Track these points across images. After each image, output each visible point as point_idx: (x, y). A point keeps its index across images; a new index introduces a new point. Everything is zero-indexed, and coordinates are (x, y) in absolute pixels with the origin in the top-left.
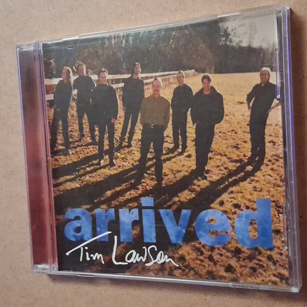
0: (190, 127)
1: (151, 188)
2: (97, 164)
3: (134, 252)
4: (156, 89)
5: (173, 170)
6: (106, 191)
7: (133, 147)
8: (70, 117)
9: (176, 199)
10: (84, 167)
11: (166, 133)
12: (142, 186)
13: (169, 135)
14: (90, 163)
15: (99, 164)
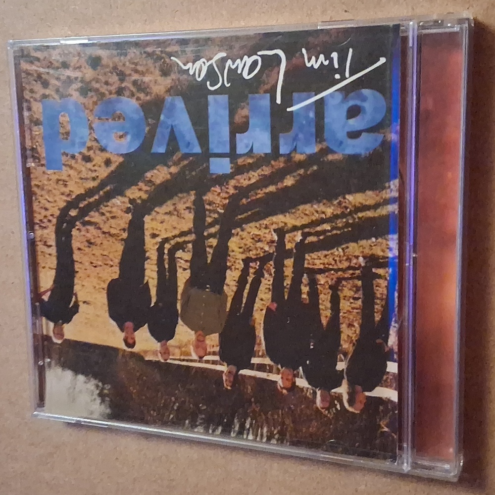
0: (153, 279)
1: (212, 188)
2: (310, 234)
3: (246, 76)
4: (200, 343)
5: (178, 216)
6: (293, 185)
7: (241, 258)
8: (356, 324)
9: (174, 170)
10: (335, 232)
11: (187, 274)
12: (227, 193)
13: (182, 271)
14: (321, 237)
15: (305, 235)
